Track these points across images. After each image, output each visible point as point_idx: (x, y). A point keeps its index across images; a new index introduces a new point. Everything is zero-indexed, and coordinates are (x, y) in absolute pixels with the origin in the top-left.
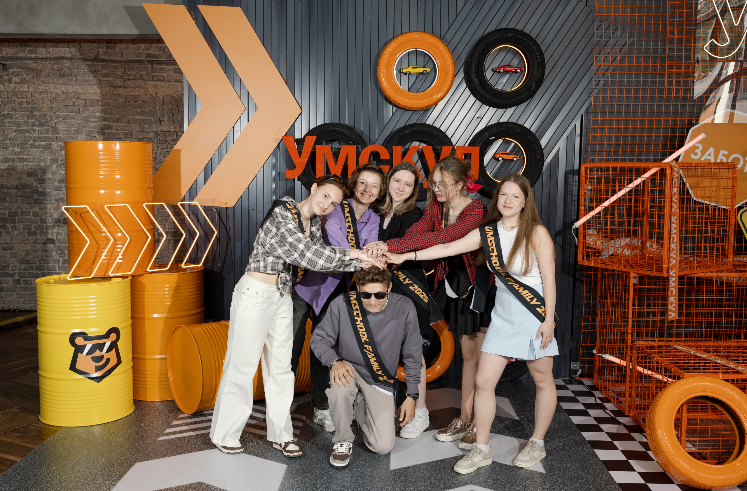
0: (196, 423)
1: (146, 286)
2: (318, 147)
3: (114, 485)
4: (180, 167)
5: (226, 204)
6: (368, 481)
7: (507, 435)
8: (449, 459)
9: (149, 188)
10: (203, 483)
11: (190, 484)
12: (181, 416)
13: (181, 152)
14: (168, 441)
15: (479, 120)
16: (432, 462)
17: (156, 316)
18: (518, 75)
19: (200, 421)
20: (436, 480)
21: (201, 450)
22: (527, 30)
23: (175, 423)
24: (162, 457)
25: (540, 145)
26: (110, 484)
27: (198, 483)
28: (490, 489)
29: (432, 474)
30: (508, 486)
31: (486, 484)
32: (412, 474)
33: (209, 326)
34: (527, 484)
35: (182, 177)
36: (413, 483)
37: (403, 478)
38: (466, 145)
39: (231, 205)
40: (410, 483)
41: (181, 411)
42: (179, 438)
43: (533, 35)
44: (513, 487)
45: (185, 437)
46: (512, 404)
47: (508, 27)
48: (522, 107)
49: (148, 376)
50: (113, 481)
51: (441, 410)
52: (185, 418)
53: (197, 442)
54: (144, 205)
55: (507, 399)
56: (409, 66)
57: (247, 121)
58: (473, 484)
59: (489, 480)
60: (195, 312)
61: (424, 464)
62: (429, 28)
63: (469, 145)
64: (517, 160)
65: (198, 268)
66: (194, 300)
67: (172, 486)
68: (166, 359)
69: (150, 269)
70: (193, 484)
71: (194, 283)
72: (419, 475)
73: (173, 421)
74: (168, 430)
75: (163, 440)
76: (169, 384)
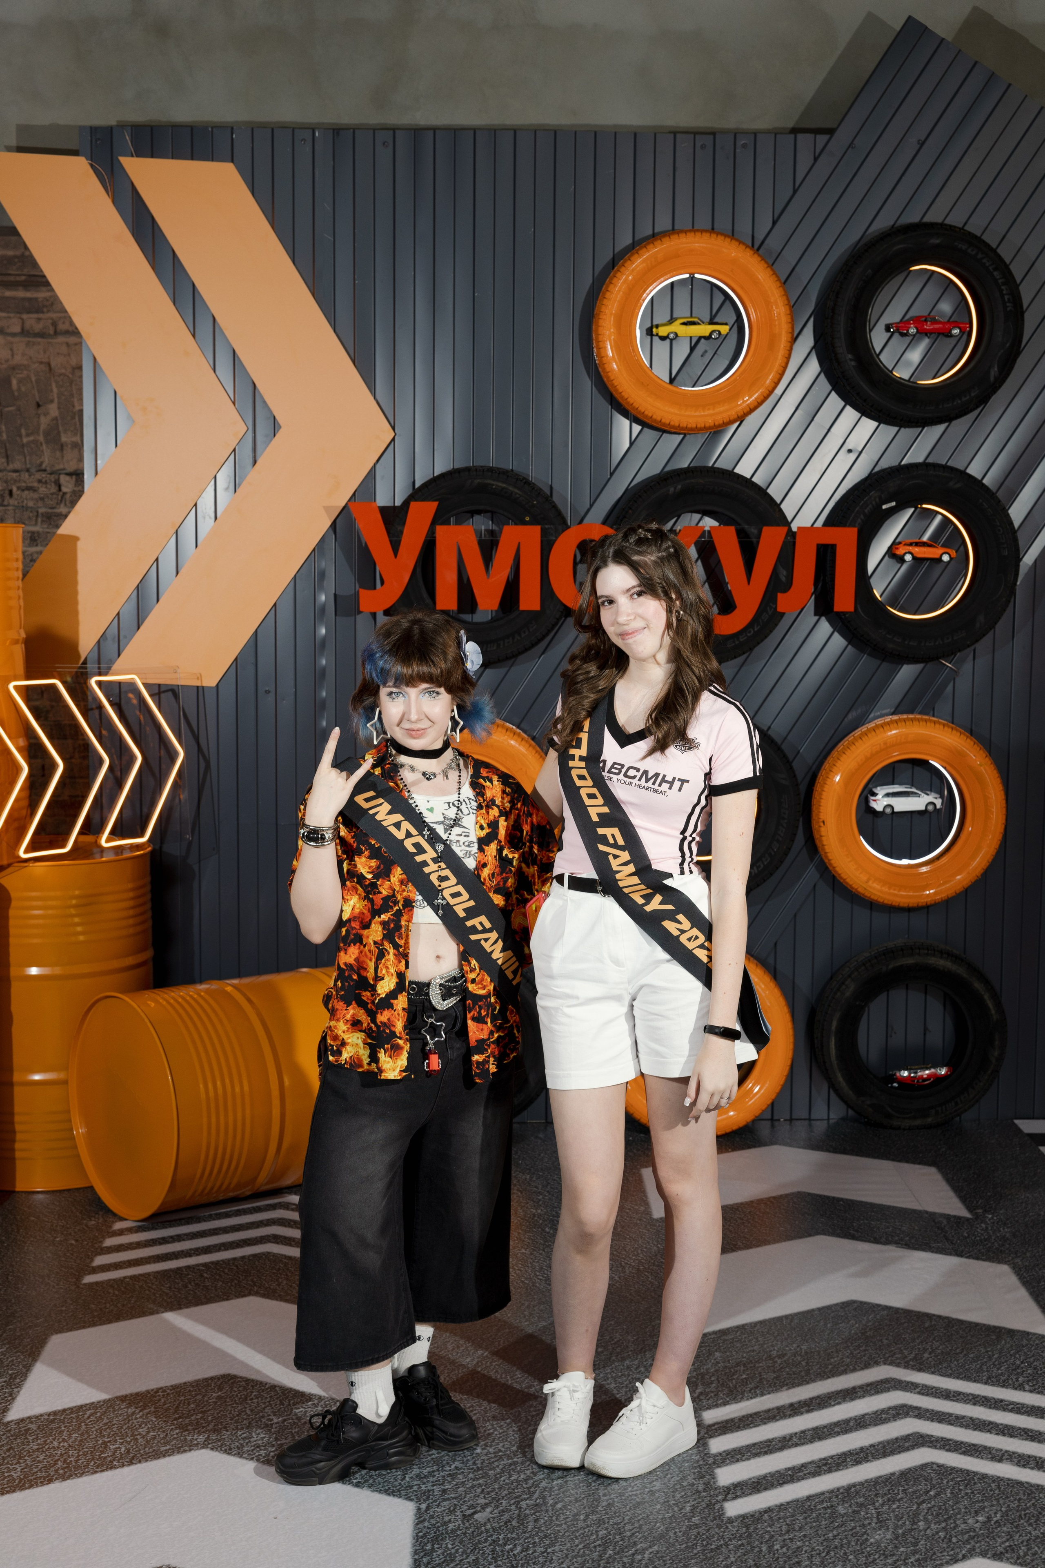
0: (164, 1241)
1: (13, 895)
2: (440, 530)
3: (19, 1386)
4: (76, 583)
5: (200, 677)
6: (636, 1362)
7: (950, 1254)
8: (819, 1309)
9: (16, 642)
10: (235, 1377)
11: (206, 1380)
12: (118, 1226)
13: (80, 544)
14: (110, 1283)
15: (853, 456)
16: (780, 1319)
17: (34, 971)
18: (953, 341)
19: (172, 1237)
20: (799, 1358)
21: (202, 1304)
22: (975, 227)
23: (109, 1242)
24: (110, 1322)
25: (1011, 523)
26: (9, 1384)
27: (223, 1376)
28: (933, 1373)
29: (785, 1343)
30: (973, 1366)
31: (921, 1364)
32: (738, 1345)
33: (166, 996)
34: (1018, 1362)
35: (81, 607)
36: (744, 1365)
37: (717, 1354)
38: (819, 524)
39: (210, 680)
40: (738, 1364)
41: (115, 1215)
42: (134, 1278)
43: (991, 239)
44: (985, 1368)
45: (149, 1274)
46: (949, 1181)
47: (927, 219)
48: (960, 425)
49: (18, 1127)
50: (13, 1377)
51: (774, 1198)
52: (130, 1230)
53: (186, 1286)
54: (11, 686)
55: (933, 1170)
56: (672, 320)
57: (251, 460)
58: (890, 1364)
59: (926, 1355)
60: (130, 961)
61: (761, 1322)
62: (723, 223)
63: (827, 523)
64: (951, 559)
65: (138, 847)
66: (131, 931)
67: (162, 1384)
68: (65, 1082)
69: (26, 852)
70: (212, 1378)
71: (130, 886)
72: (755, 1348)
73: (104, 1238)
74: (100, 1260)
75: (97, 1283)
76: (76, 1147)
